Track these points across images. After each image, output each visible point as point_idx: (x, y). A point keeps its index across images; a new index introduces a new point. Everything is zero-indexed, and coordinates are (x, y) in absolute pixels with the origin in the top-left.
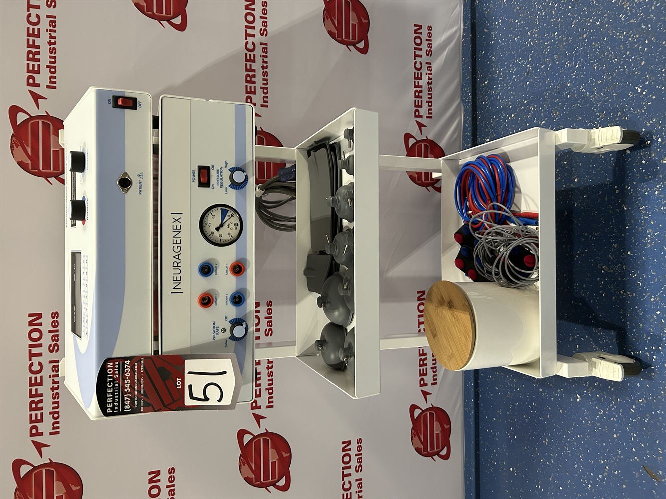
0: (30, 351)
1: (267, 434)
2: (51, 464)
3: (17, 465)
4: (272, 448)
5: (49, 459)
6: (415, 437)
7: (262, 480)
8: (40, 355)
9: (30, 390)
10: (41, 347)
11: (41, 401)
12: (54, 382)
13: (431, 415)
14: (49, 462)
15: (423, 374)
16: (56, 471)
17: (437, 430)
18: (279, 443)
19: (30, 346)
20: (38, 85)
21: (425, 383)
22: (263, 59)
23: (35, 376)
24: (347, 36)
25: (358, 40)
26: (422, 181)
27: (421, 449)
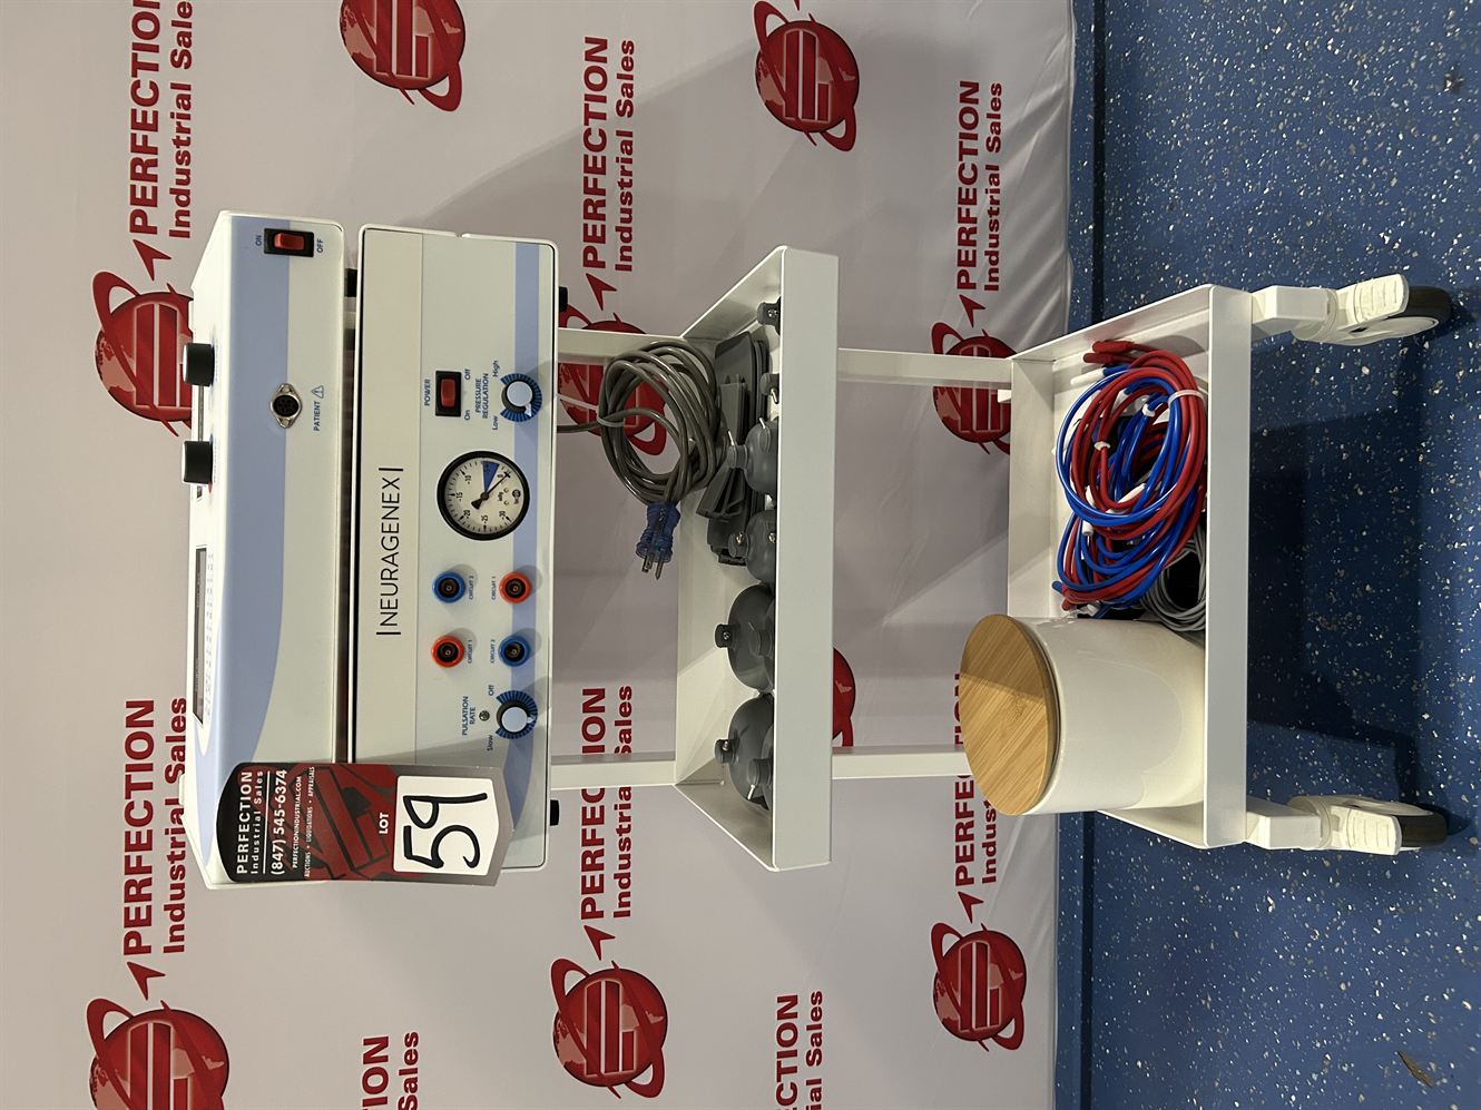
0: (128, 777)
1: (615, 972)
2: (166, 1012)
3: (98, 1010)
4: (624, 1003)
5: (162, 1002)
6: (942, 995)
7: (603, 1070)
8: (148, 786)
9: (128, 859)
10: (152, 770)
11: (148, 882)
12: (175, 844)
13: (981, 948)
14: (162, 1008)
15: (964, 858)
16: (175, 1027)
17: (994, 981)
18: (642, 994)
19: (130, 768)
20: (153, 231)
21: (969, 876)
22: (623, 167)
23: (139, 829)
24: (809, 112)
25: (832, 120)
26: (972, 430)
27: (957, 1022)
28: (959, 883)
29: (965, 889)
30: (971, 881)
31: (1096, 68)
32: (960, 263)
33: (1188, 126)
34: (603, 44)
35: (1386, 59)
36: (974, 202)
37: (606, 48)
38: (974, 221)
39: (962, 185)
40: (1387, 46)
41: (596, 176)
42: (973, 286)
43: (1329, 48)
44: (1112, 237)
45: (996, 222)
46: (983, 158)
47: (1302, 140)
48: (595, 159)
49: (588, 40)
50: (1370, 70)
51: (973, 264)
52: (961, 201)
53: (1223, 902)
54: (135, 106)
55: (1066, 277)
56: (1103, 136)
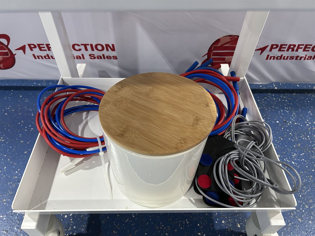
55: (263, 82)
56: (308, 93)
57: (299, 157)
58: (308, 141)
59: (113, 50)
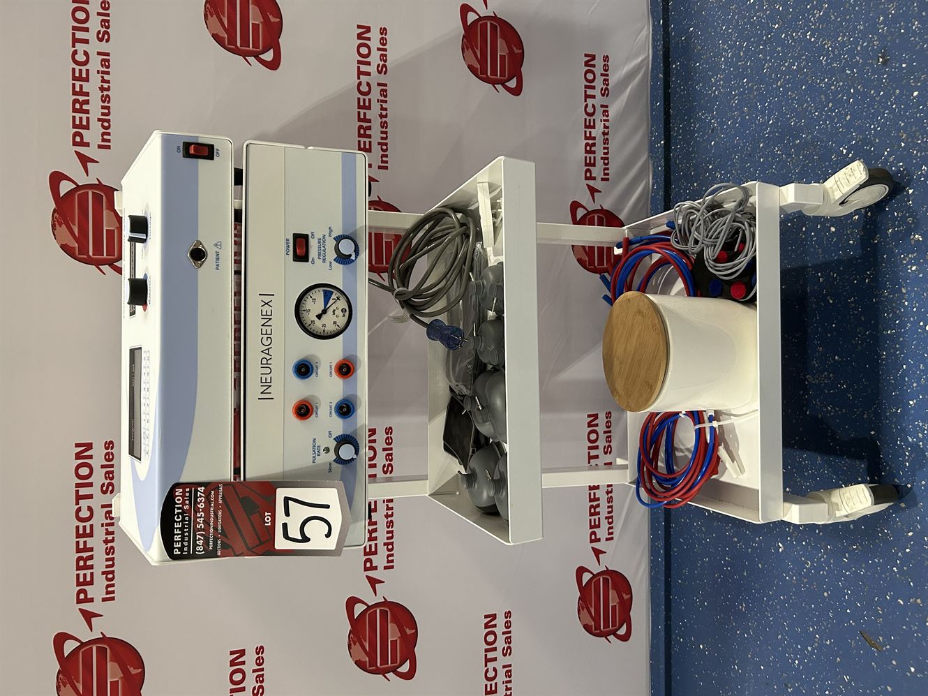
0: (77, 491)
1: (385, 603)
2: (104, 639)
3: (60, 639)
4: (391, 622)
5: (101, 633)
6: (583, 610)
7: (379, 665)
8: (90, 497)
9: (78, 543)
10: (92, 486)
11: (91, 558)
12: (108, 533)
13: (606, 581)
14: (101, 636)
16: (110, 648)
17: (613, 600)
18: (401, 616)
19: (78, 485)
20: (87, 145)
21: (598, 537)
22: (381, 105)
23: (84, 524)
24: (494, 72)
25: (508, 76)
26: (595, 266)
27: (592, 626)
28: (592, 541)
29: (596, 545)
30: (599, 540)
31: (664, 46)
32: (586, 165)
33: (722, 82)
34: (368, 29)
35: (843, 44)
36: (594, 127)
37: (370, 31)
38: (594, 138)
39: (586, 117)
40: (843, 37)
41: (365, 111)
42: (594, 178)
43: (808, 37)
44: (676, 149)
45: (607, 139)
46: (599, 101)
47: (793, 92)
48: (364, 100)
49: (359, 27)
50: (833, 51)
51: (594, 165)
52: (586, 127)
53: (752, 547)
54: (75, 66)
55: (649, 172)
56: (669, 88)
57: (762, 112)
58: (740, 94)
59: (596, 416)
